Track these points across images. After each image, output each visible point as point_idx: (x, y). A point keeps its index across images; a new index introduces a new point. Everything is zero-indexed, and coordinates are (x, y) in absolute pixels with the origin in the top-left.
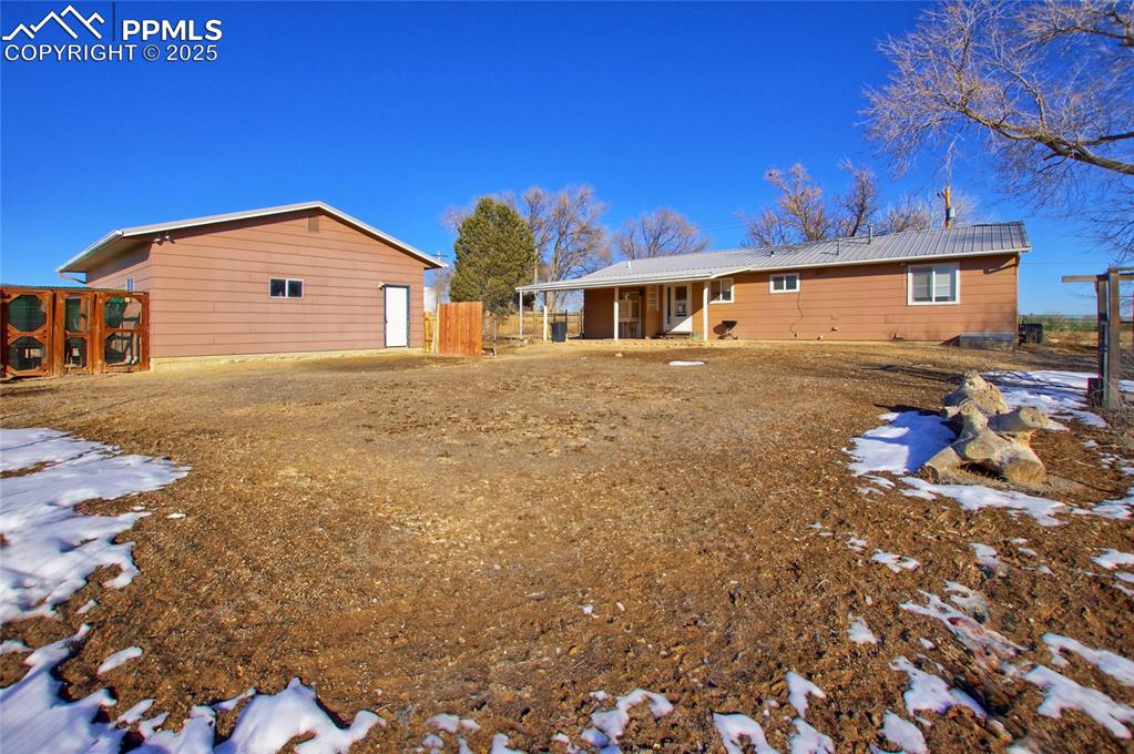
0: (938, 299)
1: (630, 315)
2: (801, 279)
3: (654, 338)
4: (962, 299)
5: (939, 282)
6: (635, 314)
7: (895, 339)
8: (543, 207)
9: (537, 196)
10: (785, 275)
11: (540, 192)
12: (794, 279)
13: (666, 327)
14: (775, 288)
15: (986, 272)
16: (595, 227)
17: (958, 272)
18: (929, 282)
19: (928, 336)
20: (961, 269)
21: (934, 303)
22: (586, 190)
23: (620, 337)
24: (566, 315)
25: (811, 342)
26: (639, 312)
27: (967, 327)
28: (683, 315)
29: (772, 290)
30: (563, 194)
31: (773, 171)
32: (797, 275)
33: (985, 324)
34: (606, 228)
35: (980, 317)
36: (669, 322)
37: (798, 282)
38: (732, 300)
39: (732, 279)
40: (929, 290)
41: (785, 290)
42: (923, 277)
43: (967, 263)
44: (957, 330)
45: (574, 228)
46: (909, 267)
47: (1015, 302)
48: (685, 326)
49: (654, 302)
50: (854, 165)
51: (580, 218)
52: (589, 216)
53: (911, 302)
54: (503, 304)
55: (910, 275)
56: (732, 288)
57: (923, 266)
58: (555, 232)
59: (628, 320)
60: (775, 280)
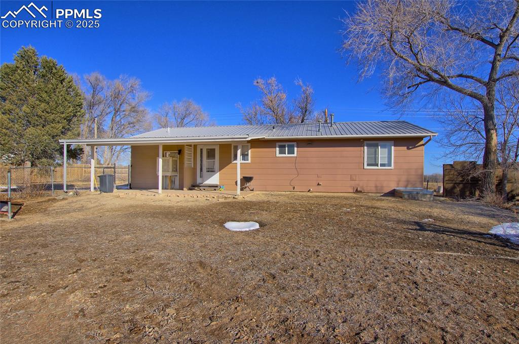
0: (382, 165)
1: (171, 170)
2: (297, 147)
3: (190, 189)
4: (395, 166)
5: (382, 152)
6: (175, 170)
7: (357, 191)
8: (102, 88)
9: (97, 79)
10: (286, 144)
11: (101, 77)
12: (293, 146)
13: (199, 180)
14: (280, 153)
15: (408, 149)
16: (141, 109)
17: (393, 147)
18: (376, 153)
19: (377, 190)
20: (394, 146)
21: (379, 167)
22: (134, 82)
23: (163, 189)
24: (114, 168)
25: (304, 193)
26: (178, 167)
27: (398, 184)
28: (211, 171)
29: (278, 155)
30: (117, 83)
31: (259, 80)
32: (295, 144)
33: (408, 182)
34: (148, 110)
35: (404, 178)
36: (201, 177)
37: (296, 149)
38: (249, 161)
39: (249, 144)
40: (376, 158)
41: (287, 155)
42: (373, 150)
43: (398, 141)
44: (392, 186)
45: (126, 107)
46: (365, 142)
47: (423, 169)
48: (214, 179)
49: (189, 160)
50: (303, 83)
51: (130, 100)
52: (137, 100)
53: (366, 167)
54: (45, 154)
55: (365, 148)
56: (250, 151)
57: (374, 142)
58: (112, 109)
59: (169, 174)
60: (280, 147)
